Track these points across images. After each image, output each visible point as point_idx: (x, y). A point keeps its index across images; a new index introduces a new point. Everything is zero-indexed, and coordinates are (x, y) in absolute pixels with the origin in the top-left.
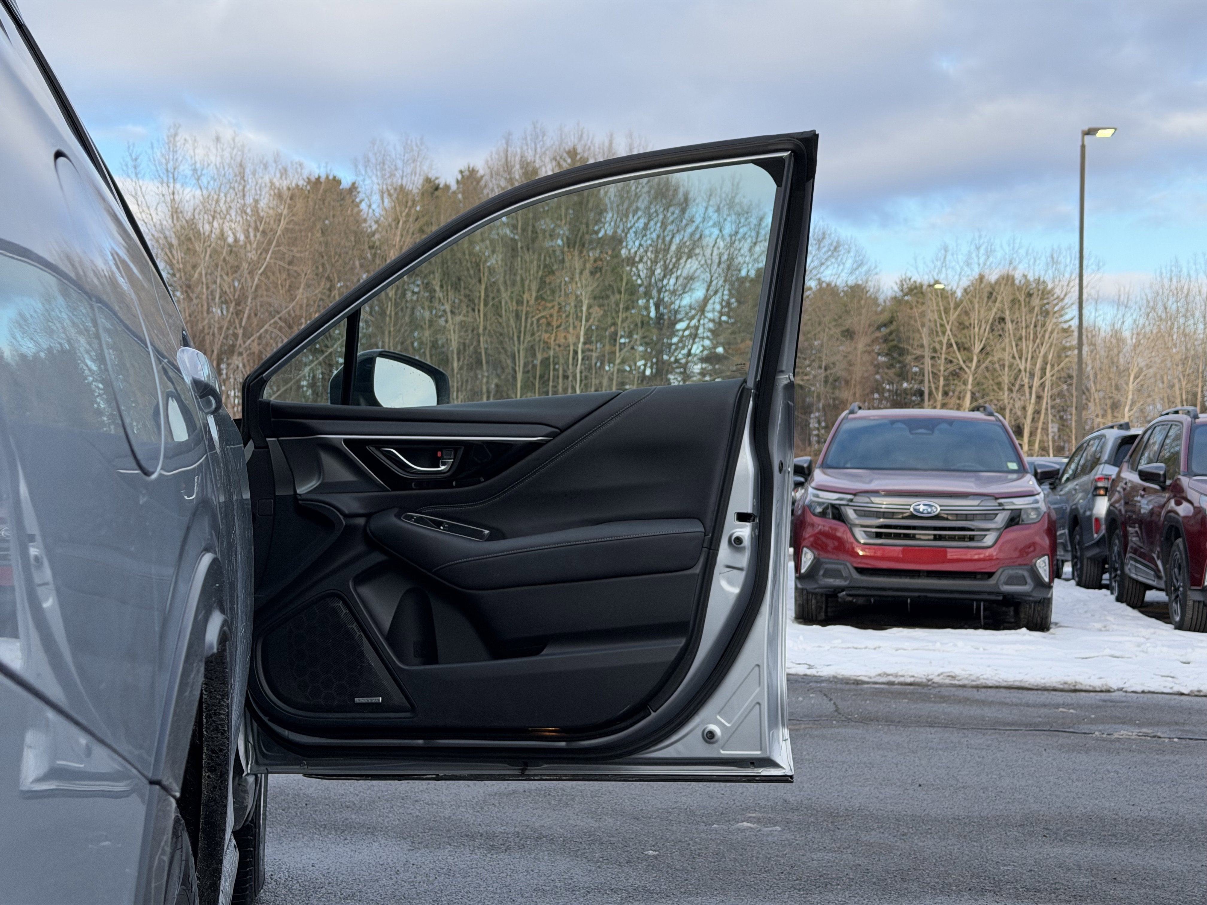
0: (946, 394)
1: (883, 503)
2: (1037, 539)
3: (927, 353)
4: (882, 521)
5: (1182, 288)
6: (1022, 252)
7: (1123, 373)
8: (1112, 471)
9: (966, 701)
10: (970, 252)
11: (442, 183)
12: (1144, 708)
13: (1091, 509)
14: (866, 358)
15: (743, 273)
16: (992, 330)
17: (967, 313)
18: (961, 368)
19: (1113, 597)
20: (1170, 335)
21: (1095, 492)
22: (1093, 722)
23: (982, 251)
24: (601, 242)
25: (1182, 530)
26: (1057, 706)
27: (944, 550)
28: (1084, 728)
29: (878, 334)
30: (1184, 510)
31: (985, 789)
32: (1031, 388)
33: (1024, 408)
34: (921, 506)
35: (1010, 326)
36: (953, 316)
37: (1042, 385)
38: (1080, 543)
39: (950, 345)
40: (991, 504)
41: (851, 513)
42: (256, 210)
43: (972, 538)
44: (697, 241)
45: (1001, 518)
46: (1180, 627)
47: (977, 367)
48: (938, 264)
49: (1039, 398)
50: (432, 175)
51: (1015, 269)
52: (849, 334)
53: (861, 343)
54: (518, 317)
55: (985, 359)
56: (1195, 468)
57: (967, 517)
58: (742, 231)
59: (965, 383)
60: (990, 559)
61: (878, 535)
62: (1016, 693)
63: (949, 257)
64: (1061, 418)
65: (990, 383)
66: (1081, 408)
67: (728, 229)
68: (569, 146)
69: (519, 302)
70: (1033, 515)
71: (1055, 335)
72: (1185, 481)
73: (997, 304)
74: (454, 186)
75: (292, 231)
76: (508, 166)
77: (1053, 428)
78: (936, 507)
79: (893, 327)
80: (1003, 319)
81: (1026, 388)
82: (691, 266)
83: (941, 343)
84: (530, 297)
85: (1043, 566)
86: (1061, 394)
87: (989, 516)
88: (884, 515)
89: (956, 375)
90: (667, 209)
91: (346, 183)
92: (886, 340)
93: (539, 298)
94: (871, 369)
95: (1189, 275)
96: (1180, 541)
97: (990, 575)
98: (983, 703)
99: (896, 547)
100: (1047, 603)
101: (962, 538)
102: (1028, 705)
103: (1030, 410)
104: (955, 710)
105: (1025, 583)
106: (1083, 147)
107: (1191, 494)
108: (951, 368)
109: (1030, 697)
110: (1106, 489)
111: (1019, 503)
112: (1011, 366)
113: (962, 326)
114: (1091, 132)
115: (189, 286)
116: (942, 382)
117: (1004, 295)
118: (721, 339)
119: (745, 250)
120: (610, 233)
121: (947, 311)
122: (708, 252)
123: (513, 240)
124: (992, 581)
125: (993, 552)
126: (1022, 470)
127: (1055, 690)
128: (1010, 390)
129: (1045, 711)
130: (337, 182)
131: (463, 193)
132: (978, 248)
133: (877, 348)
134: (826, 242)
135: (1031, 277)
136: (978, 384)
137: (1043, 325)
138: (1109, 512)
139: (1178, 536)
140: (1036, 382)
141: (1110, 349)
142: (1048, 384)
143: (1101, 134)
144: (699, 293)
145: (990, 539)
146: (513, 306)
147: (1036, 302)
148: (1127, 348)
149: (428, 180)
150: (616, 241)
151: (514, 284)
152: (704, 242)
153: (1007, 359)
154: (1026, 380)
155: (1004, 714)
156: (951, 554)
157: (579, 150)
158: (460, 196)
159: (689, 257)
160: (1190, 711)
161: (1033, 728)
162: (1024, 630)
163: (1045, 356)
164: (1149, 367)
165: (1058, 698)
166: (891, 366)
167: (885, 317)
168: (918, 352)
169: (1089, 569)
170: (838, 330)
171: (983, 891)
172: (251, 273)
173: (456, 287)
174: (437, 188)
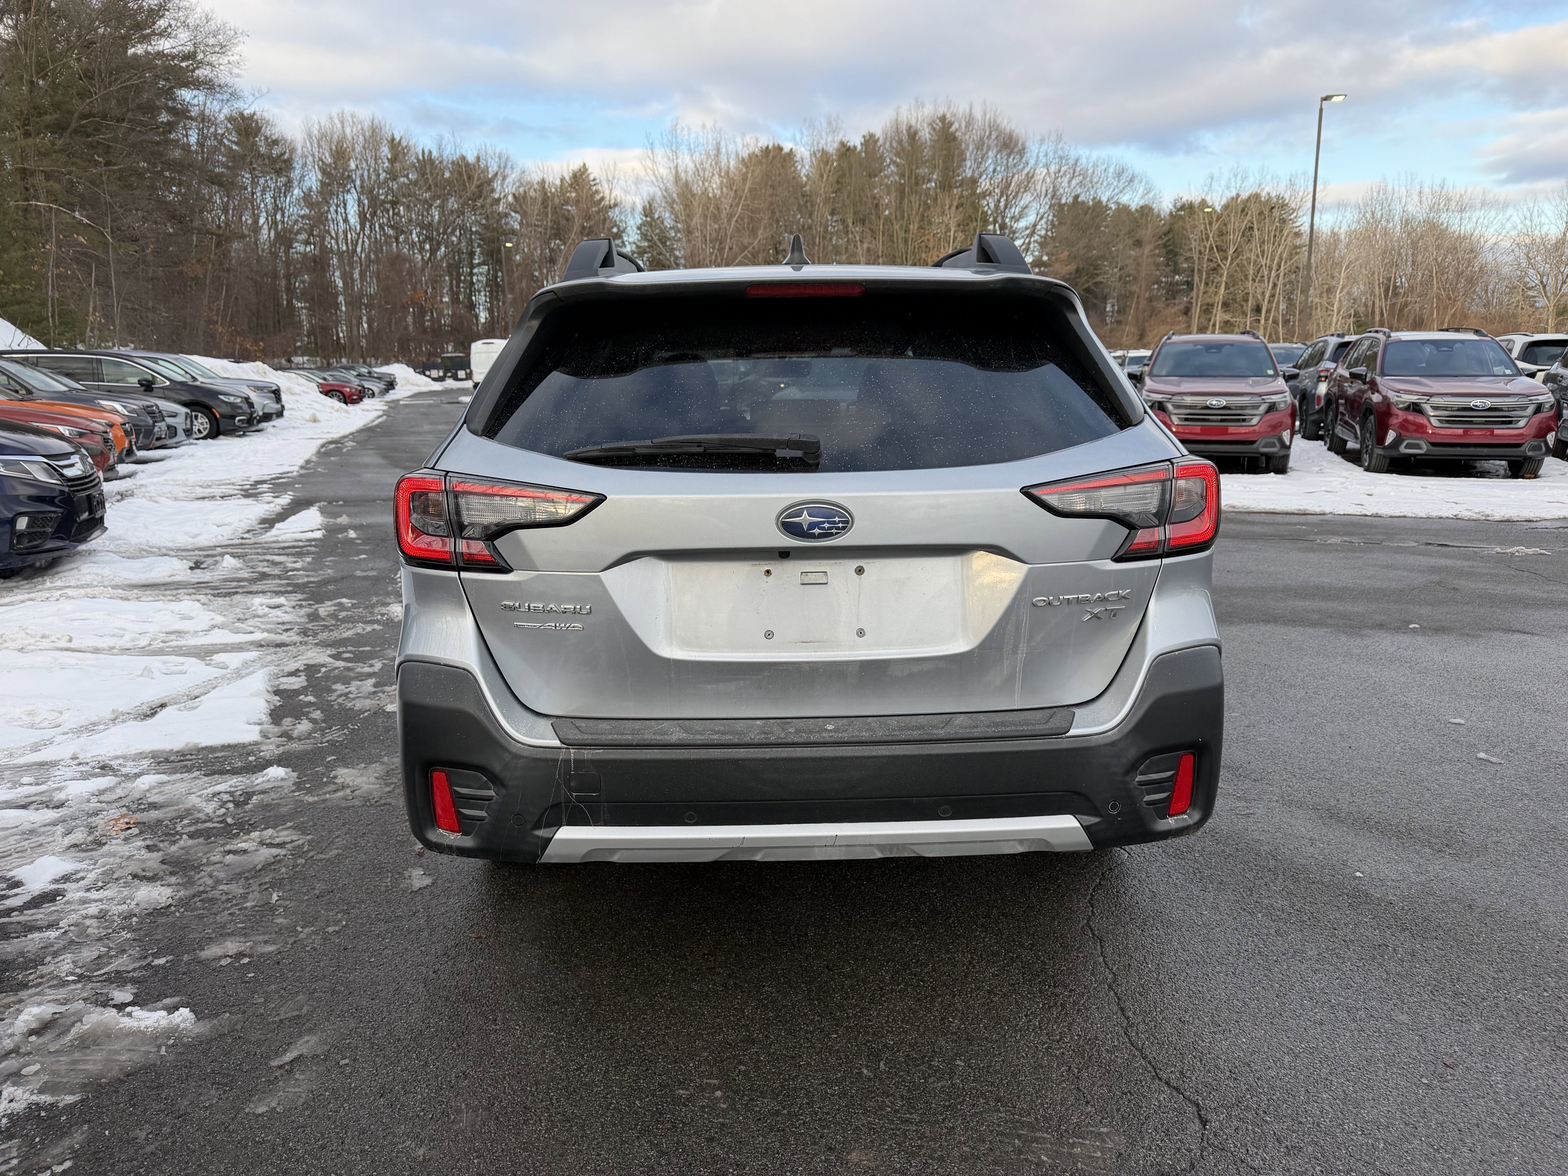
0: (1207, 284)
1: (1189, 400)
2: (1284, 420)
3: (1196, 256)
4: (1188, 411)
5: (1387, 199)
6: (1269, 177)
7: (1338, 264)
8: (1331, 365)
9: (1243, 522)
10: (1230, 179)
11: (851, 144)
12: (1344, 525)
13: (1316, 389)
14: (1150, 260)
15: (1063, 201)
16: (1243, 236)
17: (1225, 225)
18: (1219, 265)
19: (1326, 448)
20: (1375, 235)
21: (1319, 379)
22: (1316, 534)
23: (1239, 177)
24: (962, 184)
25: (1374, 411)
26: (1296, 524)
27: (1226, 428)
28: (1312, 537)
29: (1160, 242)
30: (1376, 398)
31: (1262, 573)
32: (1269, 278)
33: (1263, 294)
34: (1214, 401)
35: (1256, 232)
36: (1215, 227)
37: (1278, 276)
38: (1306, 411)
39: (1211, 249)
40: (1257, 399)
41: (1170, 406)
42: (727, 173)
43: (1244, 420)
44: (1030, 177)
45: (1263, 408)
46: (1367, 469)
47: (1231, 264)
48: (1206, 189)
49: (1275, 285)
50: (845, 140)
51: (1263, 190)
52: (1138, 243)
53: (1147, 250)
54: (906, 241)
55: (1237, 257)
56: (1386, 372)
57: (1242, 408)
58: (1063, 169)
59: (1221, 276)
60: (1254, 432)
61: (1186, 420)
62: (1271, 517)
63: (1214, 183)
64: (1289, 299)
65: (1240, 276)
66: (1305, 291)
67: (1053, 168)
68: (940, 113)
69: (907, 231)
70: (1282, 405)
71: (1289, 239)
72: (1378, 379)
73: (1248, 218)
74: (859, 147)
75: (755, 189)
76: (898, 131)
77: (1283, 306)
78: (1223, 402)
79: (1170, 236)
80: (1251, 228)
81: (1266, 278)
82: (1027, 198)
83: (1205, 247)
84: (914, 227)
85: (1286, 435)
86: (1290, 282)
87: (1256, 407)
88: (1190, 407)
89: (1215, 270)
90: (1009, 155)
91: (786, 150)
92: (1165, 246)
93: (921, 227)
94: (1154, 268)
95: (1393, 189)
96: (1372, 417)
97: (1253, 442)
98: (1253, 523)
99: (1197, 427)
100: (1286, 457)
101: (1238, 420)
102: (1278, 524)
103: (1267, 295)
104: (1238, 528)
105: (1275, 446)
106: (1321, 110)
107: (1381, 388)
108: (1213, 265)
109: (1279, 519)
110: (1326, 377)
111: (1275, 398)
112: (1255, 261)
113: (1221, 234)
114: (1327, 98)
115: (689, 232)
116: (1204, 276)
117: (1254, 210)
118: (1047, 250)
119: (1065, 184)
120: (969, 175)
121: (1211, 224)
122: (1038, 187)
123: (901, 184)
124: (1255, 446)
125: (1256, 428)
126: (1276, 375)
127: (1293, 514)
128: (1254, 280)
129: (1288, 527)
130: (780, 149)
131: (866, 152)
132: (1236, 176)
133: (1157, 251)
134: (1125, 175)
135: (1273, 195)
136: (1230, 276)
137: (1281, 231)
138: (1327, 394)
139: (1371, 414)
140: (1273, 274)
141: (1328, 248)
142: (1282, 275)
143: (1335, 99)
144: (1031, 218)
145: (1255, 421)
146: (902, 234)
147: (1276, 213)
148: (1342, 246)
149: (842, 144)
150: (974, 182)
151: (903, 218)
152: (1036, 178)
153: (1253, 257)
154: (1266, 273)
155: (1266, 530)
156: (1231, 430)
157: (948, 116)
158: (863, 155)
159: (1025, 191)
160: (1370, 526)
161: (1283, 538)
162: (1272, 474)
163: (1281, 254)
164: (1356, 260)
165: (1296, 519)
166: (1168, 265)
167: (1166, 229)
168: (1188, 255)
169: (1311, 428)
170: (1131, 242)
171: (1269, 622)
172: (729, 221)
173: (863, 222)
174: (848, 149)
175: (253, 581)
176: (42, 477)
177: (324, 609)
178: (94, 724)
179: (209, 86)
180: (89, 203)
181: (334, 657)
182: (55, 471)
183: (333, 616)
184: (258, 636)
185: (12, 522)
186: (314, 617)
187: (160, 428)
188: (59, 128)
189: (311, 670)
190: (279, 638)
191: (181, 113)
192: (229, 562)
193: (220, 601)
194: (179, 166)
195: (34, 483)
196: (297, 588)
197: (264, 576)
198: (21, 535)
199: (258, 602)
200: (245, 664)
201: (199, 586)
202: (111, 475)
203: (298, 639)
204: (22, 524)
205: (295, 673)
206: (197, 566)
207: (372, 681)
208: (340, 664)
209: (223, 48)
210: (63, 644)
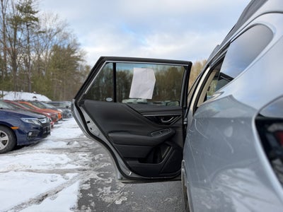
175: (80, 148)
176: (37, 123)
177: (96, 157)
178: (23, 204)
179: (82, 60)
180: (62, 79)
181: (99, 175)
182: (39, 122)
183: (98, 159)
184: (79, 167)
185: (28, 133)
186: (93, 160)
187: (68, 114)
188: (59, 67)
189: (92, 180)
190: (84, 167)
191: (78, 65)
192: (76, 143)
193: (71, 154)
194: (77, 73)
195: (34, 124)
196: (90, 150)
197: (83, 147)
198: (30, 137)
199: (80, 155)
200: (74, 178)
201: (67, 150)
202: (56, 123)
203: (89, 168)
204: (30, 134)
205: (86, 183)
206: (69, 144)
207: (110, 188)
208: (100, 179)
209: (85, 54)
210: (28, 168)
